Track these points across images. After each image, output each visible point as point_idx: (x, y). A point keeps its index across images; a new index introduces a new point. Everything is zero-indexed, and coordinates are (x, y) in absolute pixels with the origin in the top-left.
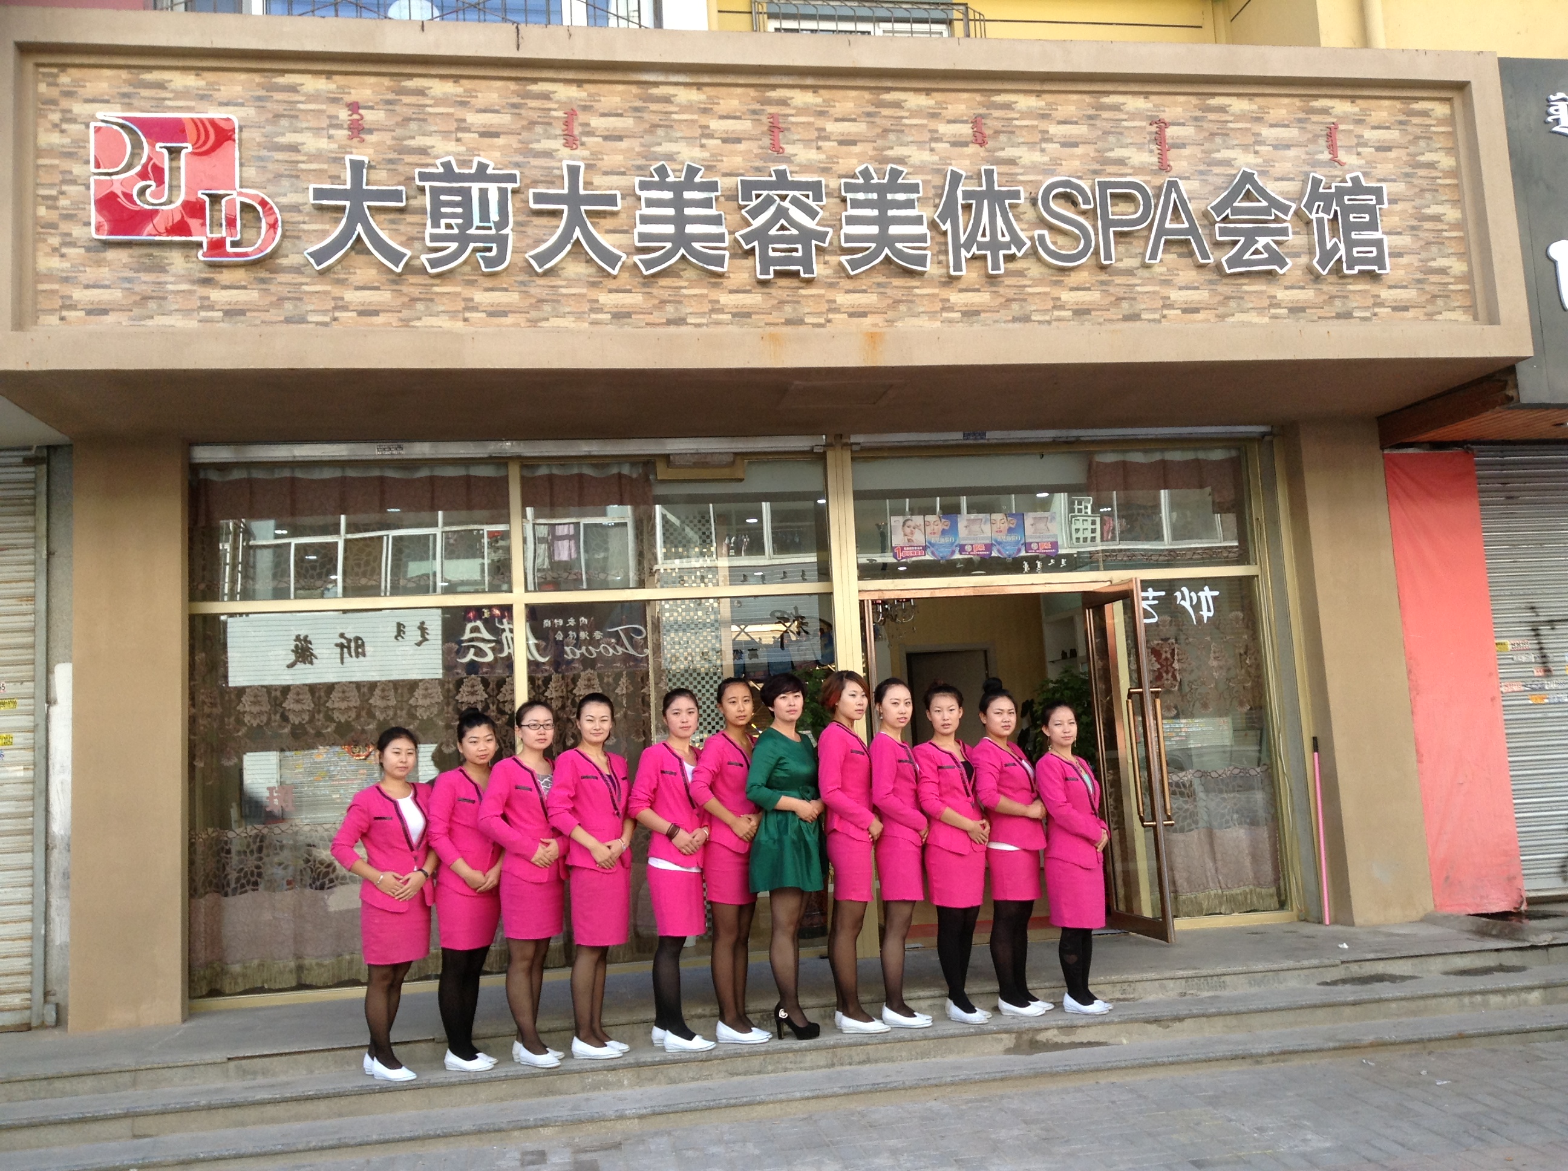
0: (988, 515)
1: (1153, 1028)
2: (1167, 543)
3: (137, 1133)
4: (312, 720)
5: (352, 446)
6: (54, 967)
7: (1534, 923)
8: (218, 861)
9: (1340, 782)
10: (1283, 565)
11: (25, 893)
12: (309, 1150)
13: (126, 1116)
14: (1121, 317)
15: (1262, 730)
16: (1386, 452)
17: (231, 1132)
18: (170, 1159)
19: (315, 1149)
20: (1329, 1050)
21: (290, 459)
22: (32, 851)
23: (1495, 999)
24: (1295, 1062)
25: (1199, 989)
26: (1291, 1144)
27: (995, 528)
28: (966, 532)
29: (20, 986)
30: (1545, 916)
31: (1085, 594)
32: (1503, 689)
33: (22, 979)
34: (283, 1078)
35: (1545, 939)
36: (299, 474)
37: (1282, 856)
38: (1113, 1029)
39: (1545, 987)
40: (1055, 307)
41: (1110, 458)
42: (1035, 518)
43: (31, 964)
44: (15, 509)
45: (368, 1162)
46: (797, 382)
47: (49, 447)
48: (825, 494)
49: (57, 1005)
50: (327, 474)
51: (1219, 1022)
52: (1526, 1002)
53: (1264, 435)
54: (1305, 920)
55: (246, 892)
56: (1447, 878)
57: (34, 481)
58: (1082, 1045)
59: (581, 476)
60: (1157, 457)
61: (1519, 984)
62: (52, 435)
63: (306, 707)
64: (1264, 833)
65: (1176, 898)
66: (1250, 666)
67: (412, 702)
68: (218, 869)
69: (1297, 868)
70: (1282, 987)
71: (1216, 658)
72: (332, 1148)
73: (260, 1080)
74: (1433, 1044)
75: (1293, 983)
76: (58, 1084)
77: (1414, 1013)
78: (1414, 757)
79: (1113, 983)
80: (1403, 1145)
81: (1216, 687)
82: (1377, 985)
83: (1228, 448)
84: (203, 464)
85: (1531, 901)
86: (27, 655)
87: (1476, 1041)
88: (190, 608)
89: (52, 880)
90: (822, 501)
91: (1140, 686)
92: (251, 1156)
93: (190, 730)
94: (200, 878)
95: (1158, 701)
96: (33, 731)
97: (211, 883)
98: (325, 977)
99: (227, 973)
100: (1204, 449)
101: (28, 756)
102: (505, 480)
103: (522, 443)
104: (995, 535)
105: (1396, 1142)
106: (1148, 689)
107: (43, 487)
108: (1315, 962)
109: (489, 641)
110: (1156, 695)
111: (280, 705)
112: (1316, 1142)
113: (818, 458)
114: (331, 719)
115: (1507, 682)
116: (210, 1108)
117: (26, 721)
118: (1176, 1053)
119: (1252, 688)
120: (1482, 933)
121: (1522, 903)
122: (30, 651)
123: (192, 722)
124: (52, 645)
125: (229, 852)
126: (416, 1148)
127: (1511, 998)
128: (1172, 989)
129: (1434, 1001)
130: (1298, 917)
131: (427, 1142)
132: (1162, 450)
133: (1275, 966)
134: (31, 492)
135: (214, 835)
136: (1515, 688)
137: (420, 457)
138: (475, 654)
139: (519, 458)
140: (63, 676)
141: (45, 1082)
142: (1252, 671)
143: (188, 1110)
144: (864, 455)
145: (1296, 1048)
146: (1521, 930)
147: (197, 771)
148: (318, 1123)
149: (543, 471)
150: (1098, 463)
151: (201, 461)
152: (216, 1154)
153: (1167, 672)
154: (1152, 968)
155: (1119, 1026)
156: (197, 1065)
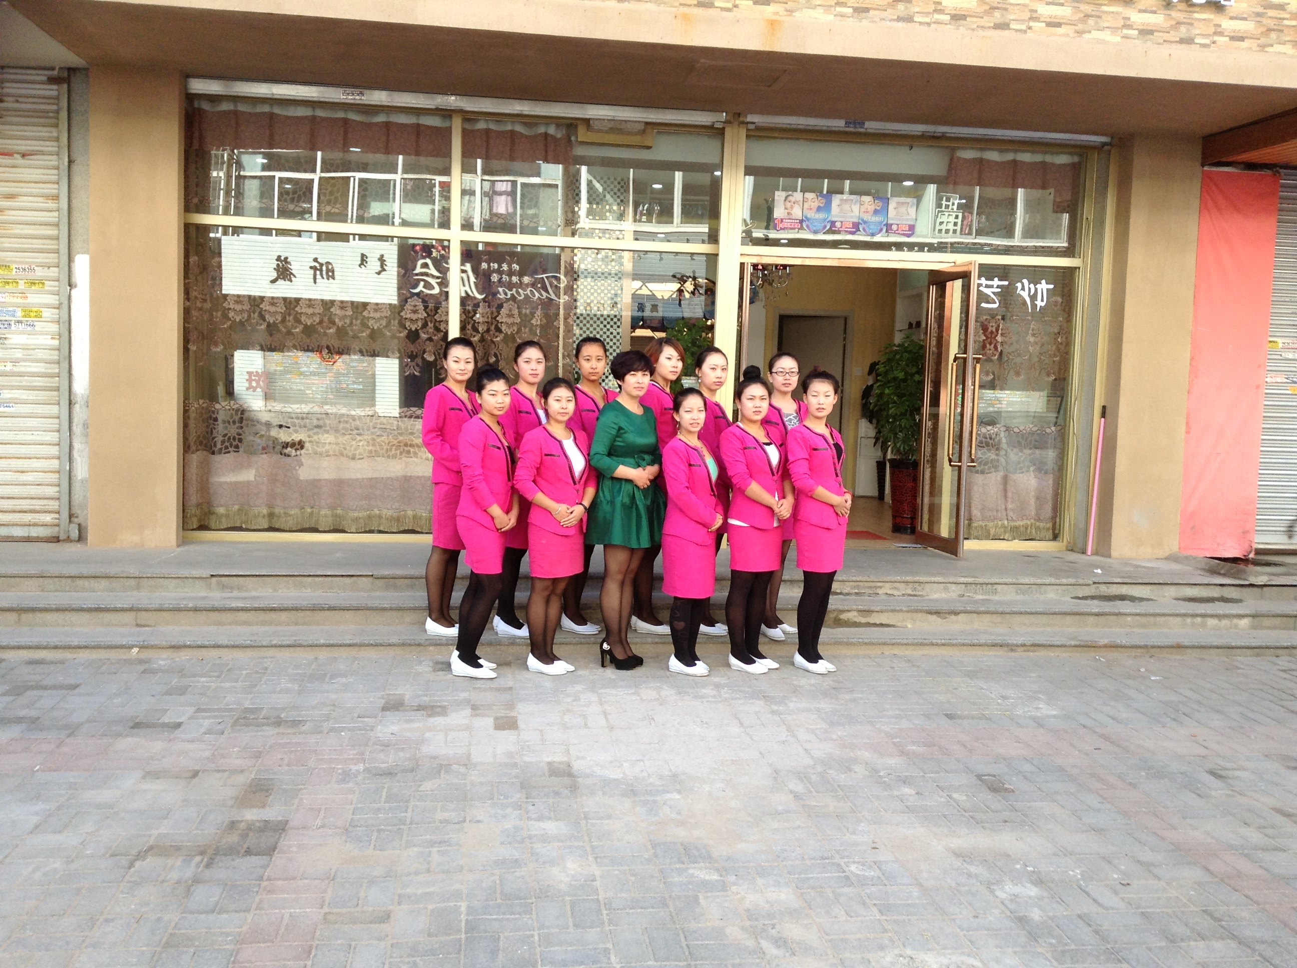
0: (858, 197)
1: (933, 618)
2: (1017, 241)
3: (139, 623)
4: (284, 320)
5: (321, 89)
6: (77, 496)
7: (1258, 568)
8: (207, 427)
9: (1118, 443)
10: (1102, 259)
11: (53, 437)
12: (272, 646)
13: (131, 609)
14: (992, 25)
15: (1062, 398)
16: (1206, 168)
17: (212, 629)
18: (164, 643)
19: (275, 646)
20: (1071, 646)
21: (269, 96)
22: (59, 404)
23: (1212, 622)
24: (1042, 653)
25: (975, 593)
26: (1026, 709)
27: (863, 208)
28: (838, 210)
29: (51, 508)
30: (1268, 564)
31: (932, 272)
32: (1268, 380)
33: (51, 502)
34: (254, 593)
35: (1262, 580)
36: (277, 110)
37: (1061, 499)
38: (901, 616)
39: (1253, 616)
40: (935, 11)
41: (969, 154)
42: (898, 203)
43: (59, 492)
44: (41, 120)
45: (316, 658)
46: (703, 61)
47: (70, 69)
48: (720, 167)
49: (79, 525)
50: (302, 112)
51: (987, 618)
52: (1236, 626)
53: (1104, 144)
54: (1072, 550)
55: (229, 452)
56: (1193, 527)
57: (57, 98)
58: (875, 625)
59: (512, 133)
60: (1010, 156)
61: (1234, 612)
62: (71, 59)
63: (279, 310)
64: (1050, 481)
65: (969, 525)
66: (1061, 343)
67: (365, 313)
68: (207, 433)
69: (1073, 509)
70: (1042, 597)
71: (1033, 335)
72: (289, 646)
73: (236, 593)
74: (1154, 650)
75: (1051, 595)
76: (80, 582)
77: (1144, 626)
78: (1183, 428)
79: (907, 582)
80: (1113, 718)
81: (1030, 359)
82: (1119, 603)
83: (1071, 154)
84: (195, 94)
85: (1259, 552)
86: (52, 245)
87: (1189, 651)
88: (185, 218)
89: (74, 428)
90: (718, 173)
91: (965, 353)
92: (227, 646)
93: (184, 319)
94: (192, 438)
95: (978, 366)
96: (58, 308)
97: (201, 443)
98: (291, 523)
99: (213, 513)
100: (1052, 153)
101: (54, 328)
102: (449, 130)
103: (465, 98)
104: (862, 215)
105: (1109, 716)
106: (971, 355)
107: (64, 103)
108: (1072, 581)
109: (438, 278)
110: (978, 360)
111: (258, 306)
112: (1045, 710)
113: (718, 133)
114: (299, 322)
115: (1273, 374)
116: (196, 610)
117: (53, 300)
118: (948, 637)
119: (1060, 362)
120: (1213, 572)
121: (1250, 552)
122: (55, 242)
123: (187, 313)
124: (73, 238)
125: (216, 420)
126: (352, 652)
127: (1225, 622)
128: (954, 591)
129: (1163, 619)
130: (1067, 547)
131: (363, 648)
132: (1016, 151)
133: (1039, 581)
134: (55, 107)
135: (205, 405)
136: (1279, 380)
137: (379, 103)
138: (424, 287)
139: (461, 111)
140: (82, 264)
141: (70, 580)
142: (1062, 347)
143: (179, 610)
144: (758, 134)
145: (1045, 642)
146: (1244, 572)
147: (191, 353)
148: (280, 628)
149: (481, 125)
150: (959, 158)
151: (197, 92)
152: (199, 643)
153: (990, 344)
154: (940, 574)
155: (905, 614)
156: (186, 578)
